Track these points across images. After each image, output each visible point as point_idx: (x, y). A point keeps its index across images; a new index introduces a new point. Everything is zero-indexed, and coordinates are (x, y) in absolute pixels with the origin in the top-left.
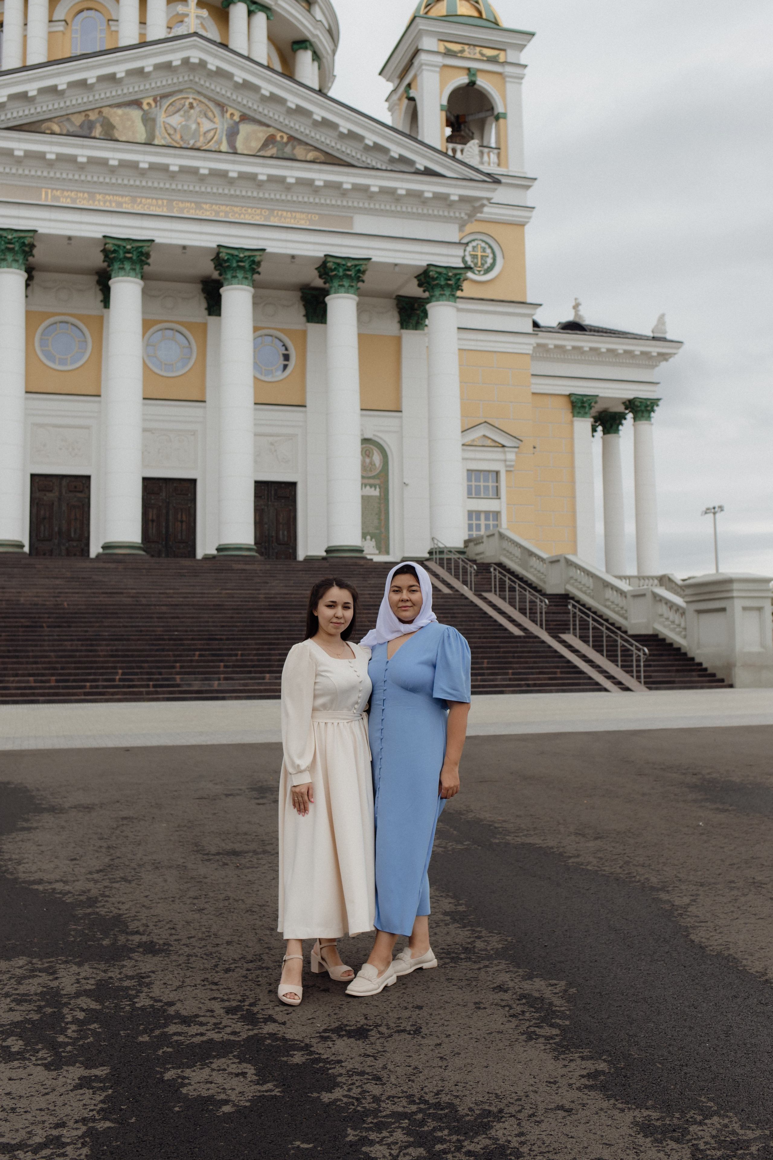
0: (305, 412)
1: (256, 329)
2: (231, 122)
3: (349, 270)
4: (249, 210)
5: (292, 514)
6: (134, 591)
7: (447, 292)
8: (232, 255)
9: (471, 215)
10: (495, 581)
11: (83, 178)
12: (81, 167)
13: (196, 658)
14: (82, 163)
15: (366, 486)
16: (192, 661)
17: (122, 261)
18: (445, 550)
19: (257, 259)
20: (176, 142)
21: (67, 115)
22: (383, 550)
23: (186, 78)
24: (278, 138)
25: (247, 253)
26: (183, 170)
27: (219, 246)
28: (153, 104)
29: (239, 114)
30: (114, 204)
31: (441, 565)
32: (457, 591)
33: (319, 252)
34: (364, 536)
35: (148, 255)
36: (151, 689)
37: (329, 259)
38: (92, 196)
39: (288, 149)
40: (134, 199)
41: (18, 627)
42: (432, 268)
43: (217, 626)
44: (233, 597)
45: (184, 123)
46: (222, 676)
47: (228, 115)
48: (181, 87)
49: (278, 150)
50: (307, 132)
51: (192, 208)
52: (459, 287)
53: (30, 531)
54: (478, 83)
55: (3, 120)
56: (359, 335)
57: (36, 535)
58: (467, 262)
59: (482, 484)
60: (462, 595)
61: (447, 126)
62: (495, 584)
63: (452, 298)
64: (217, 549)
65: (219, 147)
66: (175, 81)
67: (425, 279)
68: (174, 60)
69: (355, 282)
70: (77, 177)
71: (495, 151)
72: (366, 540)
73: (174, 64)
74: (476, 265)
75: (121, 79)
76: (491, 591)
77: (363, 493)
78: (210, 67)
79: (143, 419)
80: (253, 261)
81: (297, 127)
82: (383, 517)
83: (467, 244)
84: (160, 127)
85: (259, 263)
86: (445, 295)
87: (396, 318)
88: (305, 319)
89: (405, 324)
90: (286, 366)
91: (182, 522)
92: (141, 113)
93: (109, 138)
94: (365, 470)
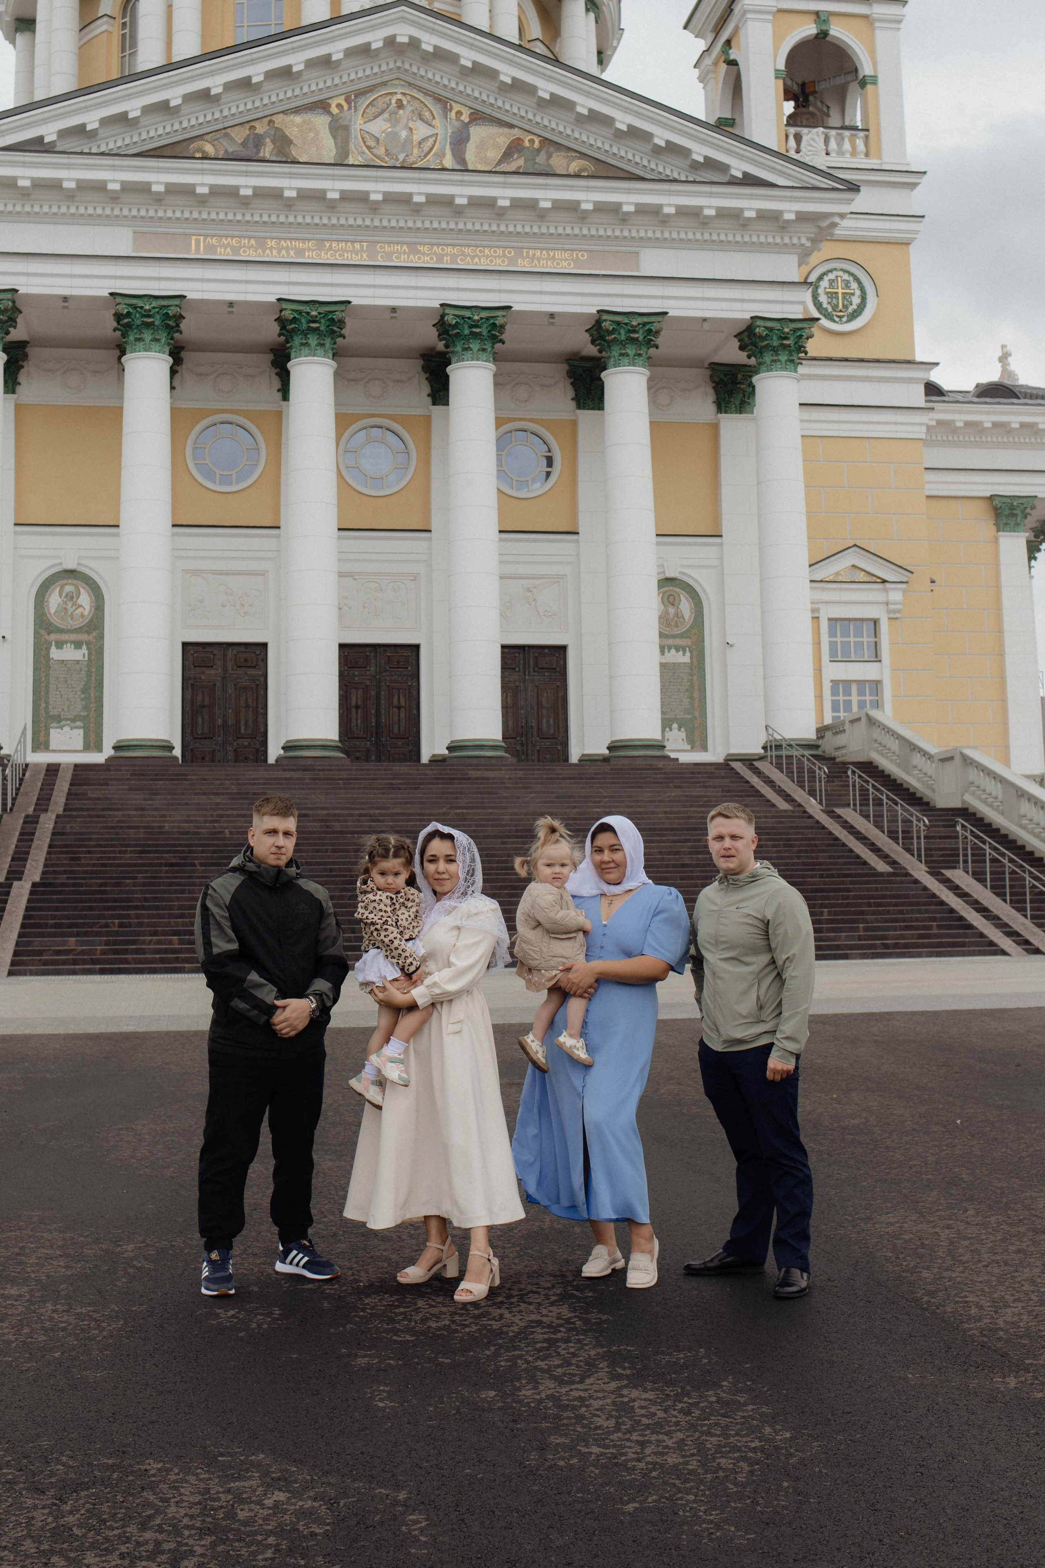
0: (577, 542)
1: (499, 423)
2: (457, 124)
3: (635, 332)
4: (487, 251)
5: (561, 694)
6: (324, 812)
7: (783, 357)
8: (463, 318)
9: (815, 241)
10: (854, 790)
11: (248, 217)
12: (245, 202)
14: (246, 197)
15: (667, 649)
17: (305, 334)
18: (785, 744)
19: (499, 321)
20: (379, 158)
21: (225, 128)
22: (698, 743)
23: (391, 66)
24: (527, 144)
25: (484, 314)
26: (390, 199)
27: (442, 305)
28: (346, 106)
29: (469, 111)
30: (292, 253)
31: (779, 767)
32: (800, 805)
33: (590, 307)
34: (666, 725)
35: (341, 323)
38: (261, 242)
39: (541, 158)
40: (320, 244)
41: (160, 865)
42: (759, 322)
44: (465, 820)
45: (389, 130)
47: (453, 115)
48: (385, 79)
49: (526, 161)
50: (569, 132)
51: (405, 253)
52: (801, 349)
53: (183, 725)
54: (832, 32)
55: (135, 143)
56: (654, 425)
57: (192, 730)
58: (821, 304)
59: (852, 639)
60: (805, 812)
61: (787, 99)
62: (854, 795)
63: (791, 366)
64: (448, 748)
65: (441, 163)
66: (376, 70)
67: (750, 339)
68: (376, 39)
69: (644, 349)
70: (239, 217)
71: (862, 134)
72: (671, 730)
73: (374, 46)
74: (835, 307)
75: (300, 73)
76: (849, 805)
77: (664, 661)
78: (424, 46)
79: (340, 560)
80: (494, 324)
81: (554, 126)
82: (696, 695)
83: (820, 278)
84: (356, 137)
85: (502, 327)
86: (780, 361)
87: (711, 397)
88: (574, 404)
89: (723, 405)
90: (548, 474)
91: (399, 708)
92: (328, 119)
93: (284, 159)
94: (669, 625)
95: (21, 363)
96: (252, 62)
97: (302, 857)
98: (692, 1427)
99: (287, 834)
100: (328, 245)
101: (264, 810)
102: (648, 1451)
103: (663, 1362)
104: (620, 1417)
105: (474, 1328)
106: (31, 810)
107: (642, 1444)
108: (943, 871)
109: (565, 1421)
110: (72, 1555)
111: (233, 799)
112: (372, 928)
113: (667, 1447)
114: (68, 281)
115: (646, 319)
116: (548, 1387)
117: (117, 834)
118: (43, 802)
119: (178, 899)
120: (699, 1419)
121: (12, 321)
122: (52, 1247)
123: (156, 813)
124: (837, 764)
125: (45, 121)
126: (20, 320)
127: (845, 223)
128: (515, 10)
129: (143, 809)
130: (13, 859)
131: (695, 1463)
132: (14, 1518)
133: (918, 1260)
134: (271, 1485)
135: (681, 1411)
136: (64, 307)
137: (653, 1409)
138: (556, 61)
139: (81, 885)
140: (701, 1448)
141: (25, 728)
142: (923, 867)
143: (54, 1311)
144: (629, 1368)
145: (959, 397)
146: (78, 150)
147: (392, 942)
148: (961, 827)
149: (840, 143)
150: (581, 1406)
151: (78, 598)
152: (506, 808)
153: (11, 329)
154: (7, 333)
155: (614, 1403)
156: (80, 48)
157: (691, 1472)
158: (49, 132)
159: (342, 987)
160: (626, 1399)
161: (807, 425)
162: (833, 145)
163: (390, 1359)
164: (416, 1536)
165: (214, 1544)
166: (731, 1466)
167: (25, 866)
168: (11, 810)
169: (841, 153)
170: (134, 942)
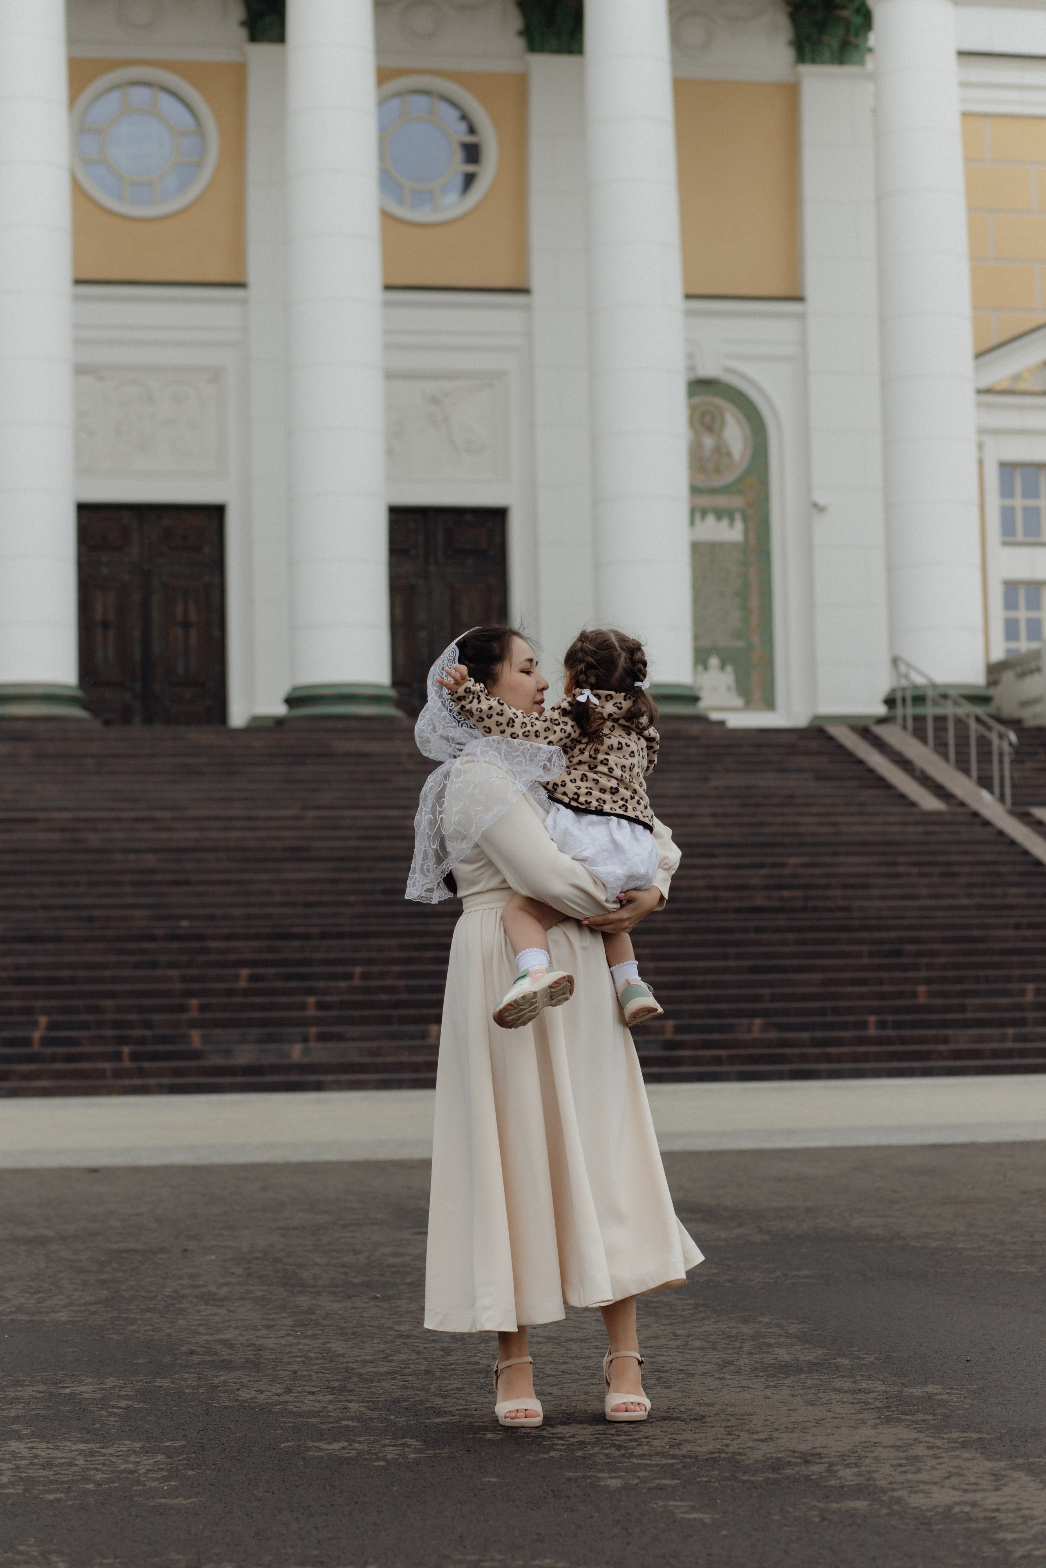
0: (528, 308)
1: (384, 75)
5: (496, 600)
13: (243, 984)
15: (704, 513)
16: (230, 993)
18: (930, 693)
22: (757, 695)
31: (920, 734)
32: (962, 804)
34: (701, 658)
36: (127, 1064)
43: (293, 904)
46: (313, 1030)
56: (676, 85)
60: (974, 815)
64: (286, 701)
72: (709, 667)
77: (697, 538)
79: (76, 342)
82: (755, 603)
87: (785, 31)
88: (519, 44)
89: (808, 49)
90: (469, 180)
91: (186, 625)
94: (704, 469)
124: (1032, 730)
161: (972, 93)
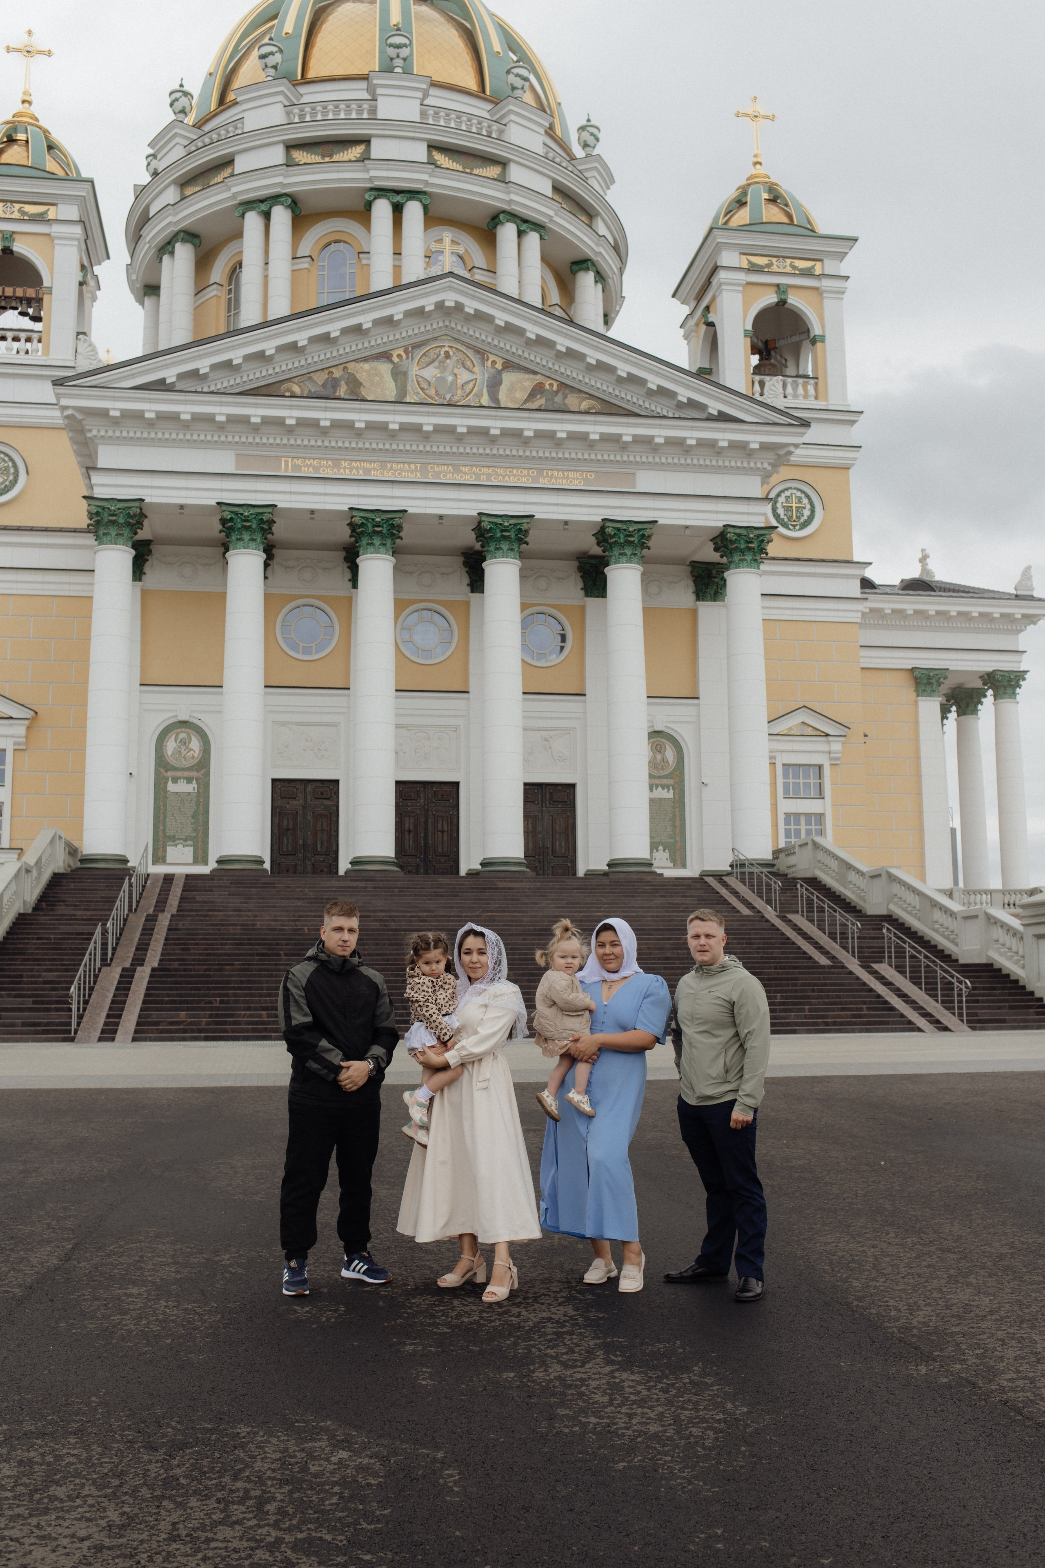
0: (585, 701)
1: (524, 607)
2: (493, 371)
3: (631, 536)
4: (515, 471)
5: (571, 822)
6: (383, 914)
7: (749, 557)
8: (496, 524)
9: (775, 466)
10: (802, 900)
11: (327, 443)
12: (324, 432)
14: (325, 427)
15: (657, 787)
17: (371, 535)
18: (748, 863)
19: (525, 527)
20: (430, 397)
21: (309, 373)
22: (679, 862)
23: (441, 324)
24: (547, 387)
25: (512, 521)
26: (439, 430)
27: (479, 514)
28: (404, 356)
29: (502, 361)
30: (361, 472)
31: (743, 881)
32: (759, 912)
33: (596, 517)
34: (654, 847)
35: (400, 528)
37: (608, 524)
38: (337, 463)
39: (558, 399)
40: (383, 465)
41: (252, 955)
42: (730, 530)
44: (494, 921)
45: (439, 375)
47: (489, 363)
48: (436, 335)
49: (547, 400)
50: (581, 378)
51: (450, 472)
52: (762, 551)
53: (272, 844)
54: (789, 301)
55: (238, 384)
56: (645, 610)
57: (279, 848)
58: (779, 516)
59: (801, 781)
60: (763, 917)
61: (753, 353)
62: (802, 904)
63: (754, 564)
64: (481, 864)
65: (479, 401)
66: (428, 328)
67: (722, 542)
68: (428, 304)
69: (639, 549)
70: (319, 443)
71: (812, 381)
72: (657, 851)
73: (427, 309)
74: (790, 518)
75: (368, 330)
76: (798, 912)
77: (652, 797)
78: (467, 309)
79: (397, 715)
80: (520, 529)
81: (569, 373)
82: (678, 823)
83: (779, 495)
84: (412, 381)
85: (527, 531)
86: (746, 560)
87: (691, 588)
88: (582, 593)
89: (701, 594)
90: (562, 648)
91: (443, 832)
92: (391, 366)
93: (355, 398)
94: (656, 768)
95: (146, 557)
96: (331, 321)
97: (364, 949)
98: (670, 1403)
99: (351, 930)
100: (389, 466)
101: (333, 911)
102: (634, 1421)
103: (647, 1351)
104: (613, 1394)
105: (498, 1323)
106: (151, 911)
107: (630, 1416)
108: (873, 965)
109: (570, 1397)
110: (179, 1500)
111: (311, 903)
112: (417, 1005)
113: (649, 1418)
114: (183, 493)
115: (640, 526)
116: (556, 1370)
117: (219, 930)
118: (161, 904)
119: (267, 982)
120: (675, 1396)
121: (140, 524)
122: (165, 1256)
123: (250, 914)
124: (789, 879)
125: (166, 366)
126: (146, 523)
127: (798, 452)
128: (539, 282)
129: (240, 911)
130: (137, 949)
131: (672, 1431)
132: (133, 1470)
133: (850, 1273)
134: (337, 1445)
135: (661, 1390)
136: (181, 513)
137: (639, 1388)
138: (571, 322)
139: (191, 970)
140: (676, 1420)
141: (147, 846)
142: (856, 961)
143: (166, 1307)
144: (620, 1356)
145: (888, 590)
146: (193, 389)
147: (431, 1016)
148: (886, 930)
149: (795, 388)
150: (582, 1386)
151: (190, 743)
152: (526, 912)
153: (139, 531)
154: (136, 533)
155: (608, 1383)
156: (195, 308)
157: (668, 1439)
158: (170, 375)
159: (394, 1052)
160: (617, 1380)
161: (766, 611)
162: (789, 390)
163: (431, 1346)
164: (450, 1487)
165: (291, 1492)
166: (700, 1434)
167: (146, 955)
168: (136, 910)
169: (795, 396)
170: (231, 1016)
